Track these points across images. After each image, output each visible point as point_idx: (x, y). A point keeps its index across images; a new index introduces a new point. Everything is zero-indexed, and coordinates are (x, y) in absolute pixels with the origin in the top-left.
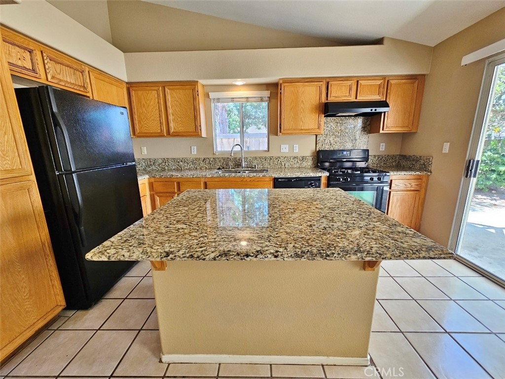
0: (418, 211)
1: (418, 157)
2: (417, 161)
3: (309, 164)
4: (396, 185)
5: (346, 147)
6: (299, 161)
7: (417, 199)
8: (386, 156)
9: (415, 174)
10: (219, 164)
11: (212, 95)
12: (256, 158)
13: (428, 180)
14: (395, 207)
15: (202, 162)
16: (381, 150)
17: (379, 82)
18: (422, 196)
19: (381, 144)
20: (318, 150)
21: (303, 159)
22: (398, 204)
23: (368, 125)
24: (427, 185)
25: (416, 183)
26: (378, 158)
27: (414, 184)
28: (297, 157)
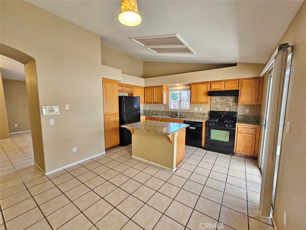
3: (207, 117)
4: (240, 130)
5: (226, 110)
7: (254, 139)
8: (249, 116)
12: (184, 112)
13: (260, 130)
15: (164, 113)
17: (236, 82)
18: (258, 138)
19: (247, 109)
20: (211, 110)
21: (204, 114)
22: (242, 140)
24: (260, 133)
25: (253, 131)
28: (201, 113)
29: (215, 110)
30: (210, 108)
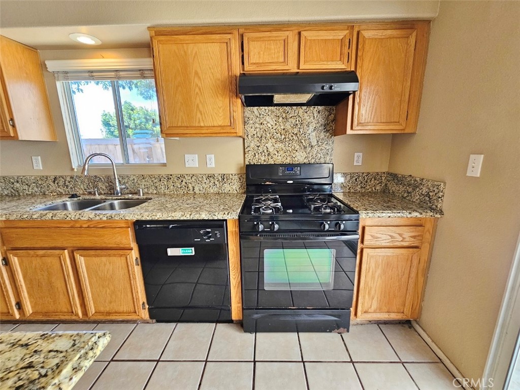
0: (416, 284)
1: (418, 179)
2: (415, 187)
3: (234, 187)
4: (372, 236)
5: (296, 159)
6: (216, 183)
7: (415, 262)
8: (365, 175)
9: (409, 216)
10: (82, 186)
11: (52, 65)
12: (143, 177)
13: (435, 228)
14: (373, 277)
15: (52, 184)
16: (355, 164)
17: (341, 34)
18: (425, 257)
19: (356, 154)
20: (247, 163)
21: (224, 178)
22: (379, 272)
23: (332, 121)
24: (433, 236)
25: (413, 234)
26: (351, 178)
27: (408, 236)
28: (213, 176)
29: (262, 160)
30: (245, 153)
